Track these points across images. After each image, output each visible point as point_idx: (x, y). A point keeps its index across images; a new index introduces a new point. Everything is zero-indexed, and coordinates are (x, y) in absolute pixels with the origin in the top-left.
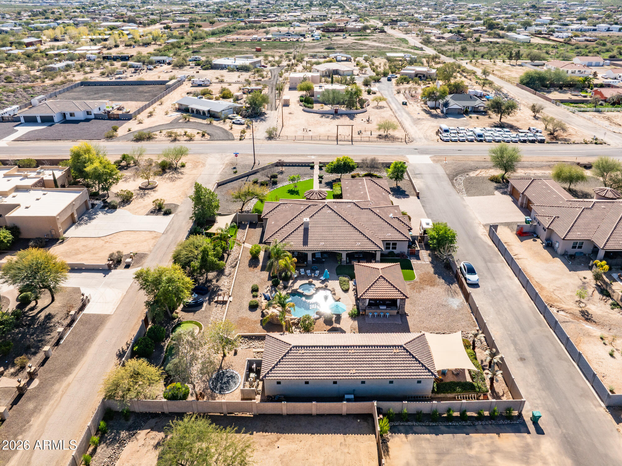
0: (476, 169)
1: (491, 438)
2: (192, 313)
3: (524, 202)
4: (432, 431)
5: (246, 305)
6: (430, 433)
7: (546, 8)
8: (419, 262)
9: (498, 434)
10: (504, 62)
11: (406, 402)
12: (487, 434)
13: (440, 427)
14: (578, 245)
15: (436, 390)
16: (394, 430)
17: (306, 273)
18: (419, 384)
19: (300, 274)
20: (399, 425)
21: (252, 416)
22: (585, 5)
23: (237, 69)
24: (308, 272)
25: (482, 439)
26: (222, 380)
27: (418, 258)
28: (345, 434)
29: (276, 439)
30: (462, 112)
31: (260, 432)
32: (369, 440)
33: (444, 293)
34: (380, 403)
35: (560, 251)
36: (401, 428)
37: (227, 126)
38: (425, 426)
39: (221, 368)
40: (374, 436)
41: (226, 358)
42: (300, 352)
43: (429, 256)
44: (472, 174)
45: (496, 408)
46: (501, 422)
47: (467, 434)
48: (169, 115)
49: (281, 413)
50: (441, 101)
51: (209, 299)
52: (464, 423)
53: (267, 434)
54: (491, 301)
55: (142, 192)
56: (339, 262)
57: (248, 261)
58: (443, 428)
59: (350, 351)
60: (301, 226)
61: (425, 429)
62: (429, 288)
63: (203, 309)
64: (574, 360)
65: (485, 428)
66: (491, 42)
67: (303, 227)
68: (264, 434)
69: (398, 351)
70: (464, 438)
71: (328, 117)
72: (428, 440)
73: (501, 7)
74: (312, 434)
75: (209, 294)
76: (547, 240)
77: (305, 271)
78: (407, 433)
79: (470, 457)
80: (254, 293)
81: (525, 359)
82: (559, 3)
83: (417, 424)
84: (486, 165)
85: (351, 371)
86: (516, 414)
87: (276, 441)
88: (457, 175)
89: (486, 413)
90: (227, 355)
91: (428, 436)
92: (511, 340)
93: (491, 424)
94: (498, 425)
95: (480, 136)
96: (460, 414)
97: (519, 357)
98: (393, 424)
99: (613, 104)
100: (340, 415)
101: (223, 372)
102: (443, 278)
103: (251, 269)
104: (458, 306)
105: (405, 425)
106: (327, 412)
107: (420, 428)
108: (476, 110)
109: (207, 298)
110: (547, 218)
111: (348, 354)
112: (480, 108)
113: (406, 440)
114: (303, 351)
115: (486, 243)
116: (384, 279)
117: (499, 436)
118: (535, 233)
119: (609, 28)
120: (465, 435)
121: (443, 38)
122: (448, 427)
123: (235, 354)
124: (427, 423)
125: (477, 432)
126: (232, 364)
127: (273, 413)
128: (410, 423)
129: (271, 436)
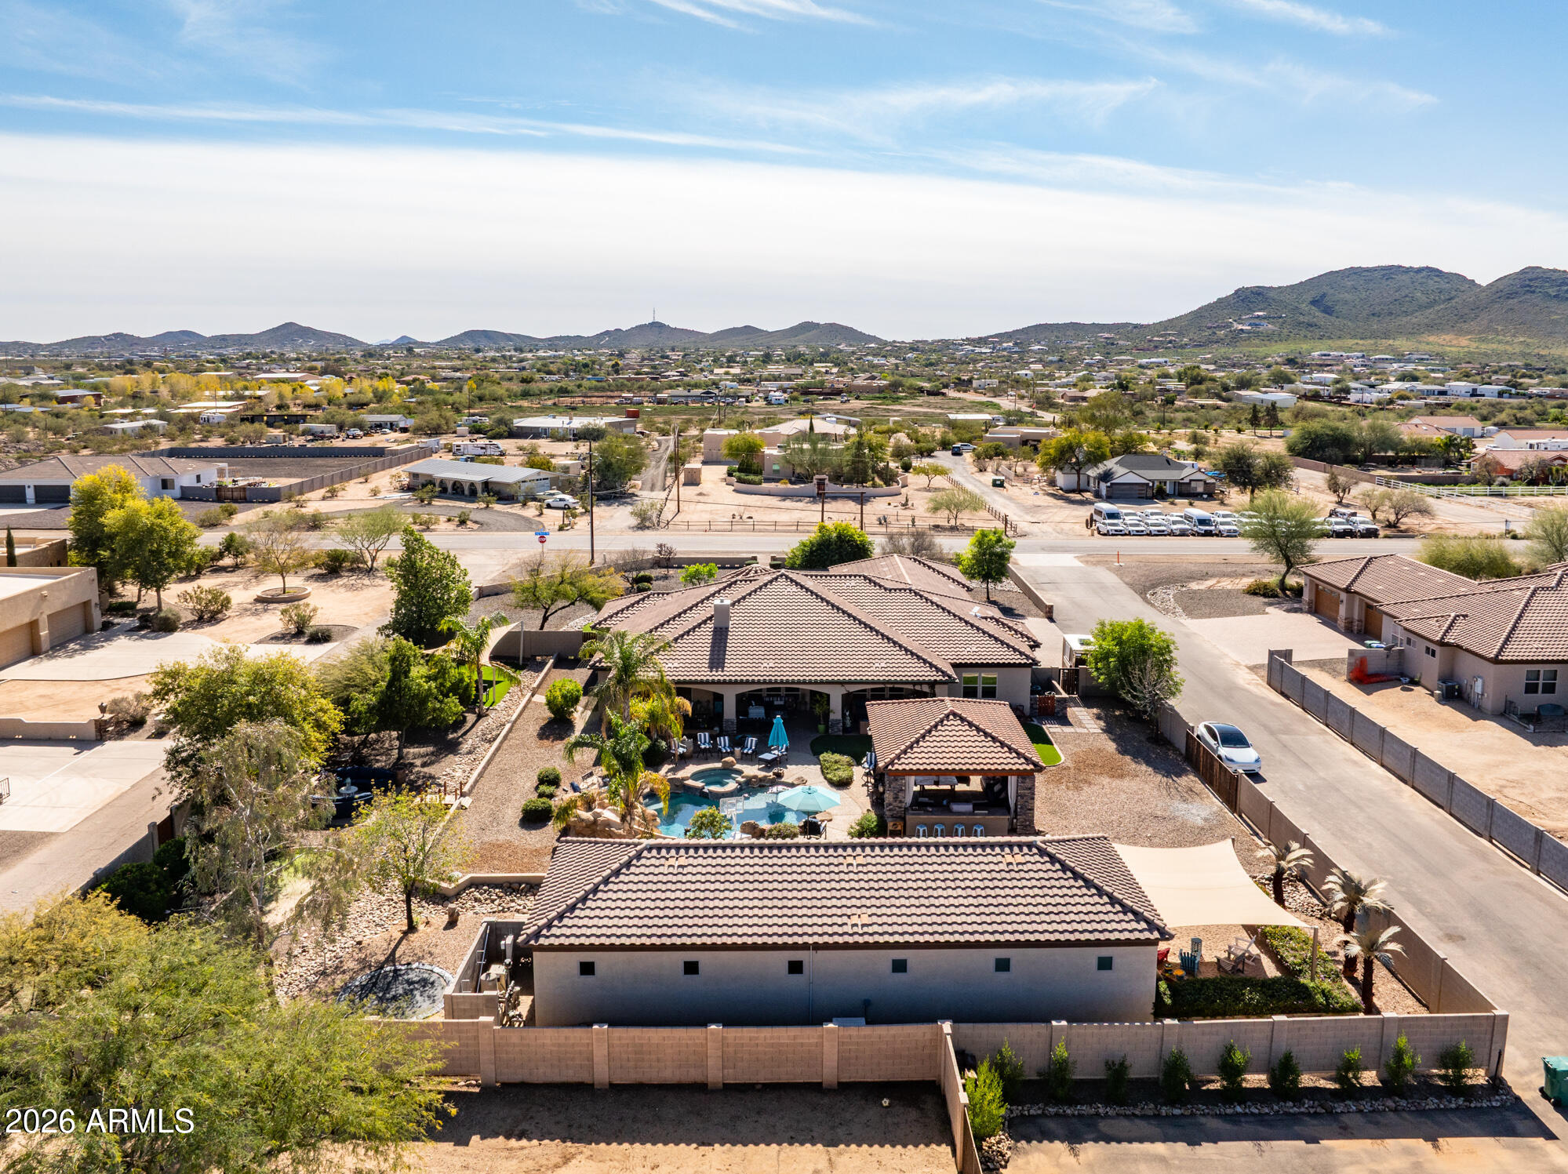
0: (1205, 576)
1: (1407, 1151)
3: (1356, 617)
4: (1171, 1131)
5: (513, 814)
6: (1165, 1139)
7: (1321, 365)
8: (1067, 729)
9: (1432, 1138)
10: (1239, 431)
11: (1064, 1023)
13: (1203, 1120)
14: (1541, 682)
15: (1168, 1001)
16: (1024, 1129)
17: (715, 744)
18: (1105, 973)
19: (696, 745)
20: (1044, 1115)
21: (477, 1090)
22: (1409, 361)
23: (574, 435)
24: (724, 742)
26: (387, 989)
27: (1064, 721)
28: (833, 1143)
29: (556, 1159)
30: (1150, 494)
31: (496, 1135)
32: (928, 1164)
33: (1155, 793)
34: (966, 1028)
35: (1488, 703)
36: (1051, 1125)
37: (531, 511)
38: (1144, 1117)
39: (391, 958)
40: (945, 1149)
41: (412, 937)
42: (672, 861)
43: (1099, 717)
44: (1194, 586)
45: (1403, 1041)
46: (1432, 1103)
47: (1313, 1140)
48: (381, 496)
49: (587, 1079)
50: (1093, 472)
52: (1290, 1107)
53: (524, 1142)
54: (1308, 809)
55: (260, 606)
56: (821, 727)
57: (538, 728)
58: (1213, 1124)
59: (850, 860)
60: (705, 622)
61: (1143, 1126)
62: (1105, 780)
65: (1377, 1123)
66: (1202, 406)
67: (710, 626)
68: (513, 1143)
69: (1019, 858)
70: (1301, 1154)
71: (800, 501)
72: (1162, 1160)
73: (1215, 363)
74: (703, 1144)
76: (1443, 679)
77: (713, 737)
78: (1074, 1137)
80: (544, 788)
81: (1463, 939)
82: (1348, 358)
83: (1111, 1112)
84: (1229, 570)
85: (855, 920)
86: (1482, 1081)
87: (557, 1166)
88: (1154, 586)
89: (1369, 1078)
90: (421, 927)
91: (1160, 1148)
92: (1400, 893)
93: (1395, 1111)
94: (1423, 1113)
95: (1203, 522)
96: (1272, 1080)
97: (1441, 933)
98: (1017, 1110)
99: (1532, 482)
100: (816, 1088)
101: (396, 971)
102: (1148, 763)
103: (546, 742)
104: (1206, 820)
105: (1065, 1116)
106: (763, 1077)
107: (1125, 1123)
108: (1184, 489)
110: (1433, 622)
111: (843, 868)
112: (1193, 484)
113: (1072, 1160)
114: (683, 861)
115: (1263, 698)
116: (963, 719)
117: (1436, 1147)
118: (1403, 675)
119: (1475, 390)
120: (1302, 1143)
121: (1084, 399)
122: (1234, 1119)
123: (452, 924)
124: (1150, 1108)
125: (1346, 1133)
126: (433, 950)
127: (557, 1079)
128: (1085, 1109)
129: (538, 1151)
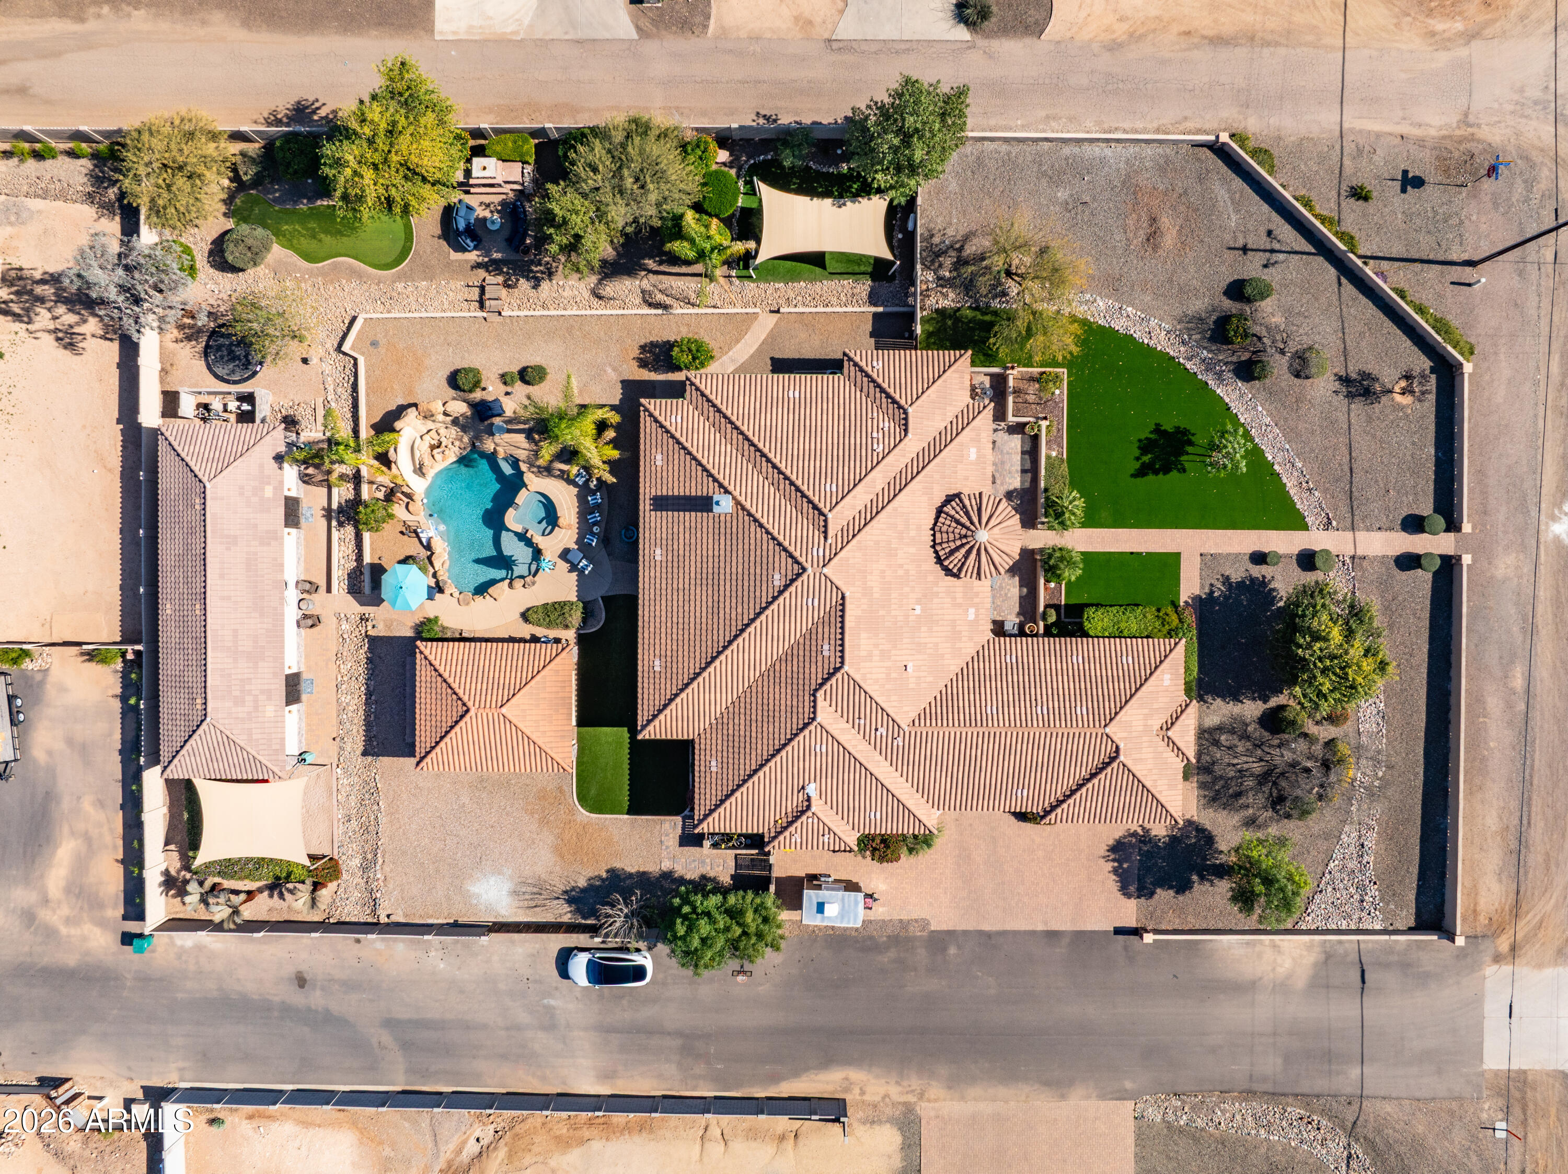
2: (438, 231)
8: (672, 840)
12: (121, 842)
25: (111, 830)
27: (683, 841)
40: (118, 639)
47: (122, 807)
51: (494, 262)
63: (455, 256)
64: (298, 1090)
72: (110, 735)
75: (513, 256)
79: (79, 798)
103: (636, 353)
109: (496, 256)
